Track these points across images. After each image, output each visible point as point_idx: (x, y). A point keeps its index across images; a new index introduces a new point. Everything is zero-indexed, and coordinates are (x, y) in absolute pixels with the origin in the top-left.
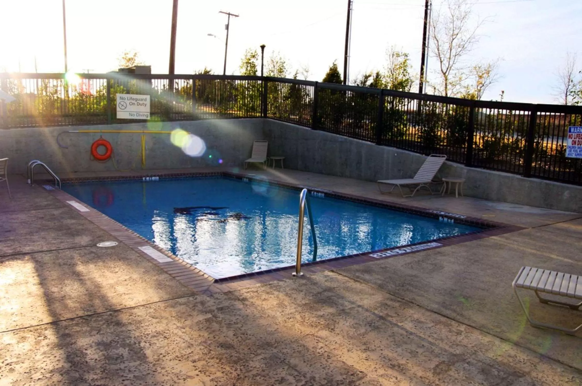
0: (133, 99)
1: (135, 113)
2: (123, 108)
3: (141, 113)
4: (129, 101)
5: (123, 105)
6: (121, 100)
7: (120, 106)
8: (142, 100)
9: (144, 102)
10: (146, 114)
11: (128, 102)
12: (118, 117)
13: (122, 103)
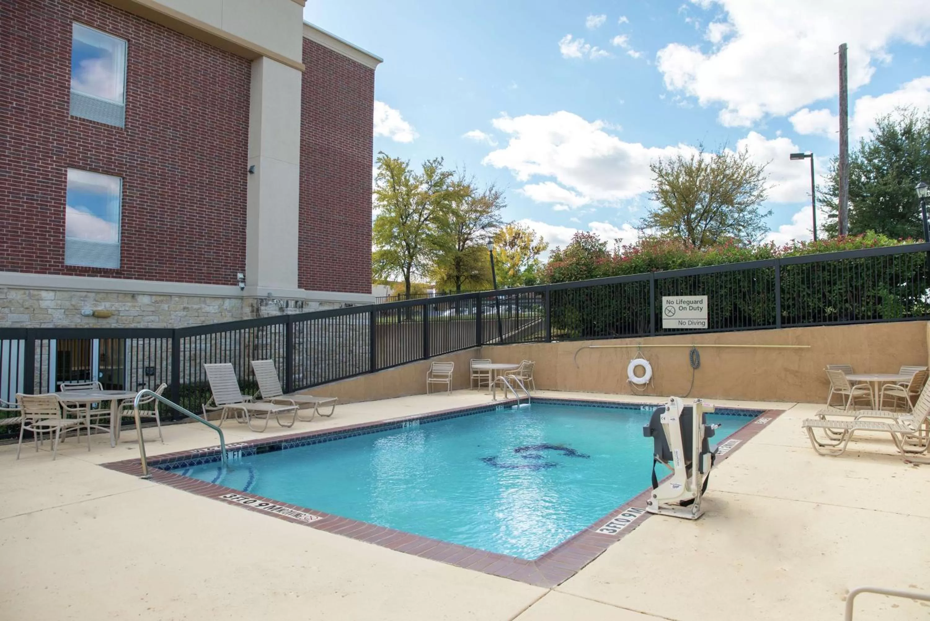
0: (684, 302)
1: (687, 321)
2: (671, 314)
3: (695, 321)
4: (678, 306)
5: (670, 311)
6: (668, 305)
7: (667, 312)
8: (696, 302)
9: (699, 305)
10: (702, 321)
11: (676, 306)
12: (664, 326)
13: (669, 308)
